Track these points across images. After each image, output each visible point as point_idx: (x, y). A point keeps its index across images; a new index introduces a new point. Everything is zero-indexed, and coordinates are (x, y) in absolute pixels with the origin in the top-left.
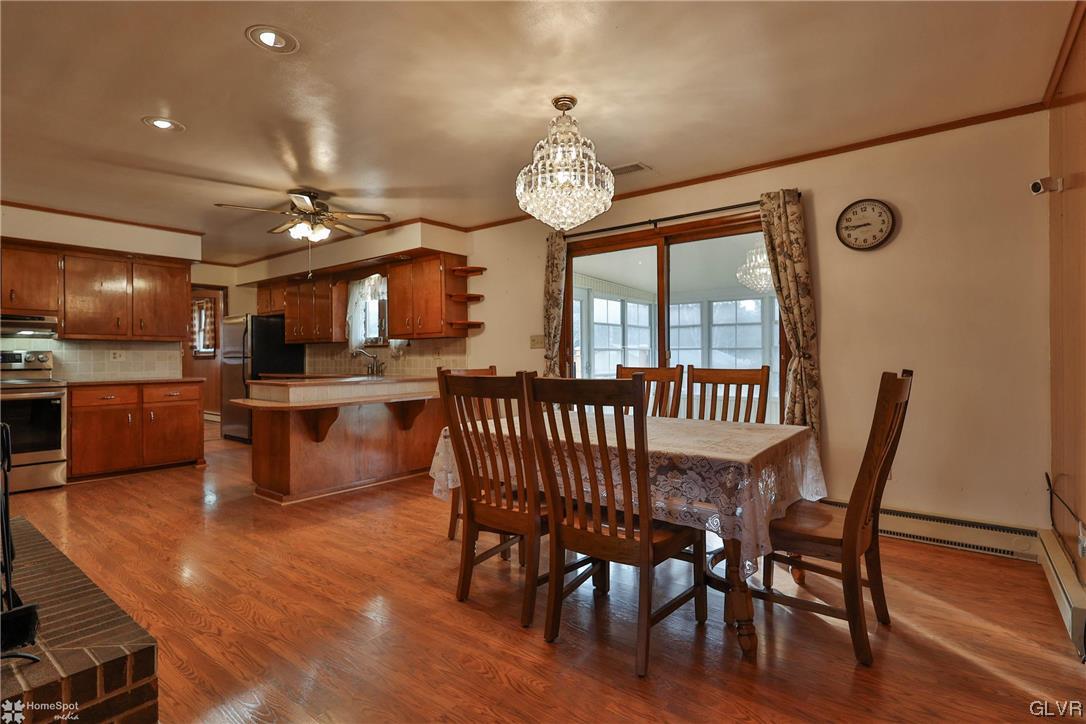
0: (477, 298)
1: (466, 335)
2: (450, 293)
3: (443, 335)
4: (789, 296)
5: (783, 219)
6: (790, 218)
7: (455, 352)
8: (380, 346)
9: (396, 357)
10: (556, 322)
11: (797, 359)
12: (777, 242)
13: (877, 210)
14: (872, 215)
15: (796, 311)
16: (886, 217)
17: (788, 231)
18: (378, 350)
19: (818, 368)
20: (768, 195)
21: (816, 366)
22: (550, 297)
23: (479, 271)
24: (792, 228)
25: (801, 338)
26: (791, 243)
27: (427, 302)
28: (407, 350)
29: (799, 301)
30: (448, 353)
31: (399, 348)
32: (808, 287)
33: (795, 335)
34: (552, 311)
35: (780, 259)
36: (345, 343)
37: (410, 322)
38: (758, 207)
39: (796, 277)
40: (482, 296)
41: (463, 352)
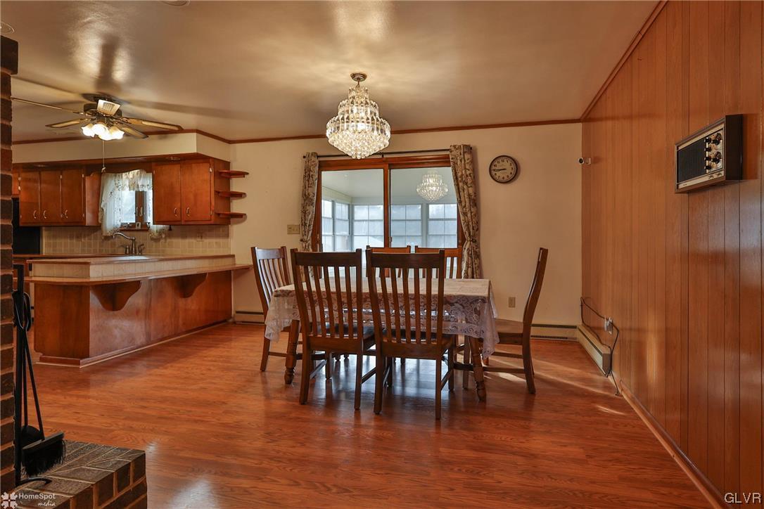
0: (240, 195)
1: (229, 223)
2: (217, 190)
3: (212, 222)
4: (465, 206)
5: (463, 162)
6: (467, 161)
7: (218, 236)
8: (138, 230)
9: (156, 240)
10: (310, 216)
11: (469, 243)
12: (459, 174)
13: (509, 162)
14: (507, 164)
15: (469, 215)
16: (513, 166)
17: (465, 168)
18: (135, 233)
19: (479, 248)
20: (455, 146)
21: (478, 247)
22: (306, 197)
23: (242, 174)
24: (467, 167)
25: (471, 230)
26: (467, 176)
27: (196, 195)
28: (169, 233)
29: (470, 209)
30: (211, 237)
31: (160, 232)
32: (475, 201)
33: (468, 229)
34: (308, 208)
35: (461, 184)
36: (98, 227)
37: (179, 211)
38: (448, 153)
39: (469, 195)
40: (245, 194)
41: (227, 236)
